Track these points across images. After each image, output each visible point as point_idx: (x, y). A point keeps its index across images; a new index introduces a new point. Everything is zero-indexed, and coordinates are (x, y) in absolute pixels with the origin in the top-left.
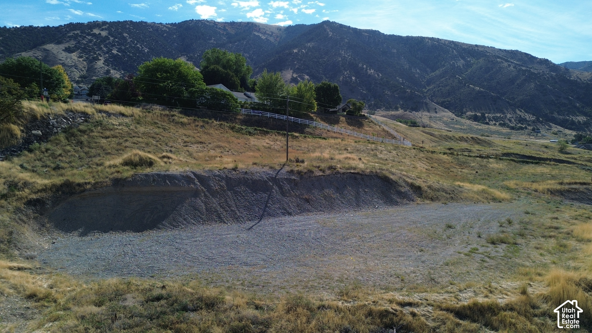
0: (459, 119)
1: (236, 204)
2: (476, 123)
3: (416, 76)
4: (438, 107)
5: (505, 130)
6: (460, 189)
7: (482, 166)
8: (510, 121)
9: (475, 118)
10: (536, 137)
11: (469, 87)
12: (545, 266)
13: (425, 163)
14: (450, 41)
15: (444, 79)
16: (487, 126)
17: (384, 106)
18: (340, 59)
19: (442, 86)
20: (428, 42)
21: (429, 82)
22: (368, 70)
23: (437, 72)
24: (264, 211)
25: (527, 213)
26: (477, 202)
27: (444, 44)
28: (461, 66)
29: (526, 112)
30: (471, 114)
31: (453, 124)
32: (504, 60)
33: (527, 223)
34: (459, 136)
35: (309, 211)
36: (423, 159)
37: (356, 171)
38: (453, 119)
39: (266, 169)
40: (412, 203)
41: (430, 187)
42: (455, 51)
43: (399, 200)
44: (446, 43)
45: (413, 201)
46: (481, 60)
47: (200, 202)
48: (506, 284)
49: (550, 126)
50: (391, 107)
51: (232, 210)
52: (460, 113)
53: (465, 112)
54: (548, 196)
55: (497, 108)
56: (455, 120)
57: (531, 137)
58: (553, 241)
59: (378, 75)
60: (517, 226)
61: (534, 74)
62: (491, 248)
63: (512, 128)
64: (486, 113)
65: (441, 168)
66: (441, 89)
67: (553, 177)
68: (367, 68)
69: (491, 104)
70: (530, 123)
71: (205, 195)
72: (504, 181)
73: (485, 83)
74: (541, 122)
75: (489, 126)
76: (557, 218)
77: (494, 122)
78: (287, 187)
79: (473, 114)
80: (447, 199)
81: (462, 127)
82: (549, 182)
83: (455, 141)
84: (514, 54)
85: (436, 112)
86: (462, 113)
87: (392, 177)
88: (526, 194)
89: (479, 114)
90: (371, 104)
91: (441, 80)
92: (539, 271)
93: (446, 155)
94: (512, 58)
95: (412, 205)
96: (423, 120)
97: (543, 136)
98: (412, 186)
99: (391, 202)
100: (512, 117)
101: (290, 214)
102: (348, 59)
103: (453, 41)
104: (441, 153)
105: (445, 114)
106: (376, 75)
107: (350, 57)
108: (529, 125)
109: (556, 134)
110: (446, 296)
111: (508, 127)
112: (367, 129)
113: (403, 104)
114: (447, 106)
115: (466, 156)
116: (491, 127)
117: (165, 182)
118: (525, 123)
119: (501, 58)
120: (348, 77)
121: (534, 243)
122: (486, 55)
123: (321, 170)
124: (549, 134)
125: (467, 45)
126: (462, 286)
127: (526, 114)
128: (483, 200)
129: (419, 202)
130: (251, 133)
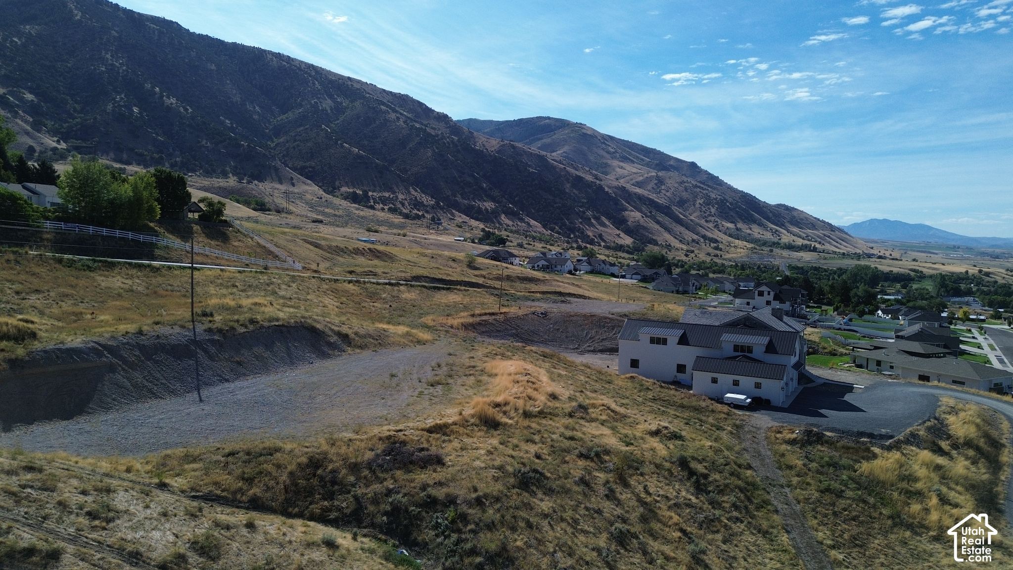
0: (329, 197)
1: (162, 375)
2: (356, 206)
3: (254, 117)
4: (295, 175)
5: (397, 219)
6: (386, 334)
7: (394, 297)
8: (403, 205)
9: (354, 198)
10: (438, 232)
11: (342, 146)
12: (470, 397)
13: (332, 297)
14: (309, 64)
15: (302, 128)
16: (372, 212)
17: (201, 168)
18: (103, 69)
19: (300, 141)
20: (272, 59)
21: (278, 131)
22: (164, 98)
23: (290, 115)
24: (198, 380)
25: (450, 354)
26: (404, 346)
27: (300, 69)
28: (328, 109)
29: (423, 192)
30: (348, 190)
31: (321, 206)
32: (391, 108)
33: (452, 365)
34: (354, 246)
35: (245, 375)
36: (328, 292)
37: (280, 323)
38: (321, 198)
39: (177, 329)
40: (344, 354)
41: (356, 334)
42: (317, 83)
43: (330, 352)
44: (302, 67)
45: (344, 351)
46: (358, 104)
47: (119, 377)
48: (449, 411)
49: (453, 214)
50: (214, 171)
51: (162, 384)
52: (331, 188)
53: (339, 187)
54: (462, 333)
55: (383, 184)
56: (323, 200)
57: (431, 231)
58: (472, 378)
59: (186, 110)
60: (445, 369)
61: (429, 135)
62: (432, 390)
63: (406, 216)
64: (370, 190)
65: (352, 304)
66: (298, 146)
67: (466, 308)
68: (161, 93)
69: (376, 177)
70: (428, 209)
71: (123, 369)
72: (421, 318)
73: (366, 143)
74: (442, 208)
75: (376, 212)
76: (473, 358)
77: (381, 206)
78: (213, 350)
79: (351, 190)
80: (375, 346)
81: (337, 213)
82: (462, 314)
83: (349, 255)
84: (403, 100)
85: (293, 185)
86: (334, 188)
87: (318, 326)
88: (445, 333)
89: (359, 192)
90: (176, 161)
91: (298, 130)
92: (467, 401)
93: (351, 284)
94: (401, 106)
95: (345, 356)
96: (275, 200)
97: (445, 229)
98: (339, 334)
99: (324, 356)
100: (406, 199)
101: (227, 381)
102: (121, 71)
103: (312, 65)
104: (345, 281)
105: (307, 188)
106: (182, 110)
107: (124, 68)
108: (427, 212)
109: (460, 227)
110: (418, 423)
111: (401, 214)
112: (236, 244)
113: (236, 167)
114: (311, 175)
115: (374, 283)
116: (378, 213)
117: (72, 358)
118: (422, 208)
119: (387, 106)
120: (125, 106)
121: (459, 381)
122: (364, 97)
123: (242, 325)
124: (452, 227)
125: (335, 75)
126: (425, 416)
127: (423, 196)
128: (409, 343)
129: (350, 352)
130: (91, 268)
